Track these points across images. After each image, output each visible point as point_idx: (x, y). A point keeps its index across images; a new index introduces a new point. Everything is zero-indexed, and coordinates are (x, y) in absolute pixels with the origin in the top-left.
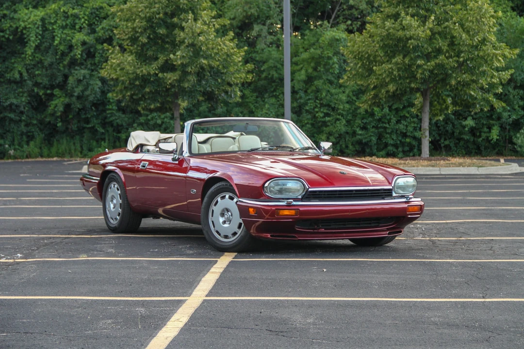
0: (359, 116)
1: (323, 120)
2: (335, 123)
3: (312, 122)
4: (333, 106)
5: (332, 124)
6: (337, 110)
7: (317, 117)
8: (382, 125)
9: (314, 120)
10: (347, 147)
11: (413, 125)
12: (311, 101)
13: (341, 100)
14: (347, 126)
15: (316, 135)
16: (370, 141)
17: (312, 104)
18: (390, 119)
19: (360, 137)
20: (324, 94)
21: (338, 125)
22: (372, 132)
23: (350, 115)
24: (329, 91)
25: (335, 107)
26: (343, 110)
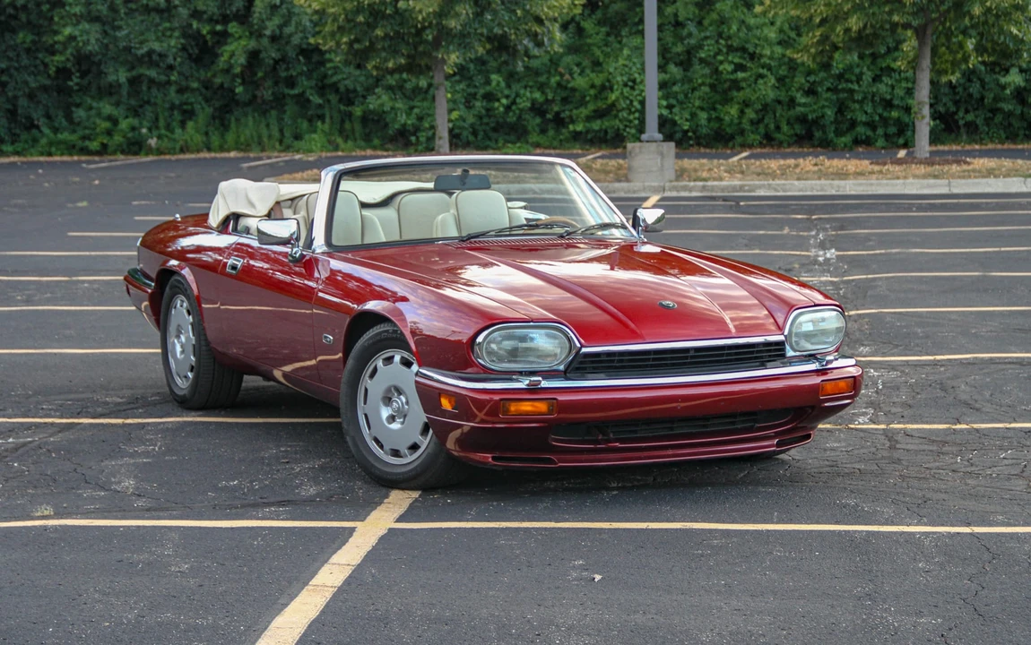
0: (801, 69)
1: (732, 77)
2: (756, 83)
3: (712, 81)
4: (751, 49)
5: (750, 86)
6: (759, 59)
7: (722, 73)
8: (844, 85)
9: (715, 77)
10: (778, 128)
11: (904, 85)
12: (709, 42)
13: (766, 39)
14: (778, 88)
15: (718, 106)
16: (823, 116)
17: (711, 48)
18: (862, 74)
19: (802, 109)
20: (734, 28)
21: (762, 87)
22: (826, 100)
23: (783, 67)
24: (743, 22)
25: (755, 53)
26: (771, 58)
